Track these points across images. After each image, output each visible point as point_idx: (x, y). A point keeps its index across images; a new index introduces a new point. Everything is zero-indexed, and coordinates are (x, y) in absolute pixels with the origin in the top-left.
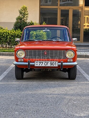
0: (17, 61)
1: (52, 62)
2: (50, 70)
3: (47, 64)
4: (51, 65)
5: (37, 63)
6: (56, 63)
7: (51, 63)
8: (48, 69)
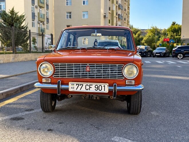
0: (41, 82)
1: (98, 85)
2: (96, 98)
3: (90, 87)
4: (97, 89)
5: (73, 86)
6: (104, 86)
7: (96, 87)
8: (92, 96)
